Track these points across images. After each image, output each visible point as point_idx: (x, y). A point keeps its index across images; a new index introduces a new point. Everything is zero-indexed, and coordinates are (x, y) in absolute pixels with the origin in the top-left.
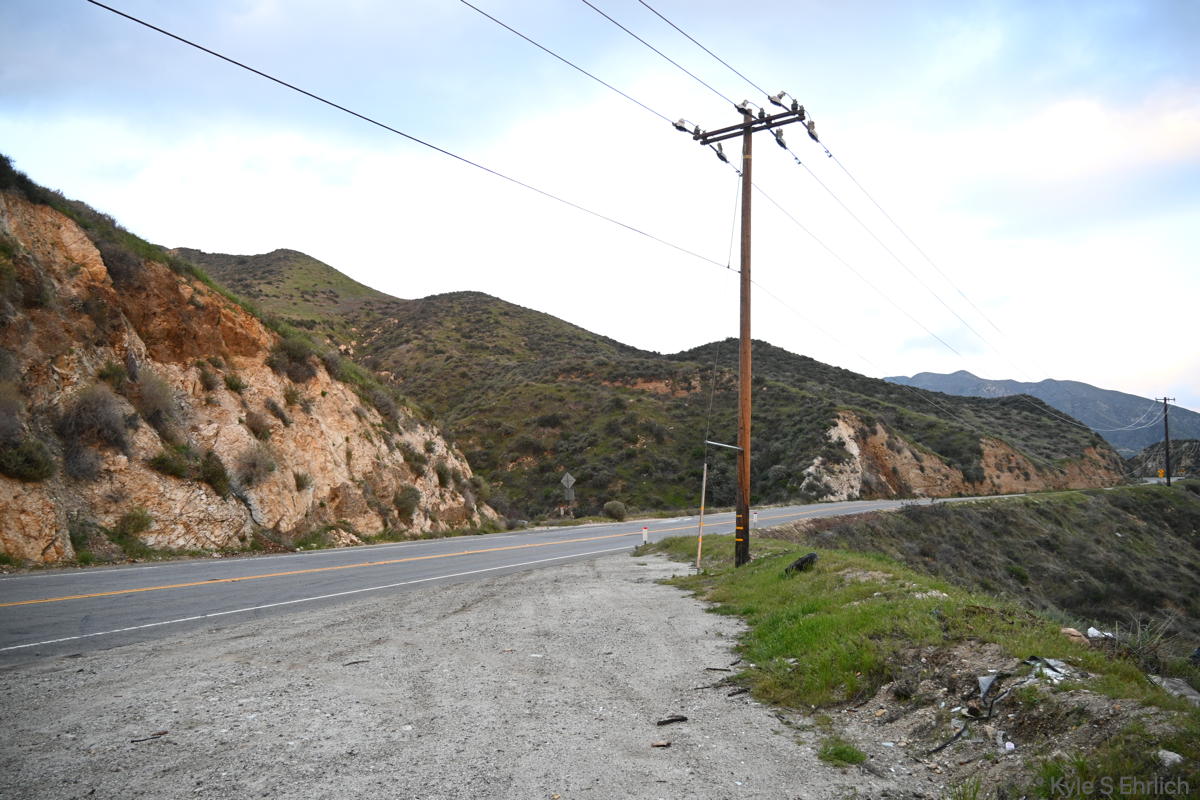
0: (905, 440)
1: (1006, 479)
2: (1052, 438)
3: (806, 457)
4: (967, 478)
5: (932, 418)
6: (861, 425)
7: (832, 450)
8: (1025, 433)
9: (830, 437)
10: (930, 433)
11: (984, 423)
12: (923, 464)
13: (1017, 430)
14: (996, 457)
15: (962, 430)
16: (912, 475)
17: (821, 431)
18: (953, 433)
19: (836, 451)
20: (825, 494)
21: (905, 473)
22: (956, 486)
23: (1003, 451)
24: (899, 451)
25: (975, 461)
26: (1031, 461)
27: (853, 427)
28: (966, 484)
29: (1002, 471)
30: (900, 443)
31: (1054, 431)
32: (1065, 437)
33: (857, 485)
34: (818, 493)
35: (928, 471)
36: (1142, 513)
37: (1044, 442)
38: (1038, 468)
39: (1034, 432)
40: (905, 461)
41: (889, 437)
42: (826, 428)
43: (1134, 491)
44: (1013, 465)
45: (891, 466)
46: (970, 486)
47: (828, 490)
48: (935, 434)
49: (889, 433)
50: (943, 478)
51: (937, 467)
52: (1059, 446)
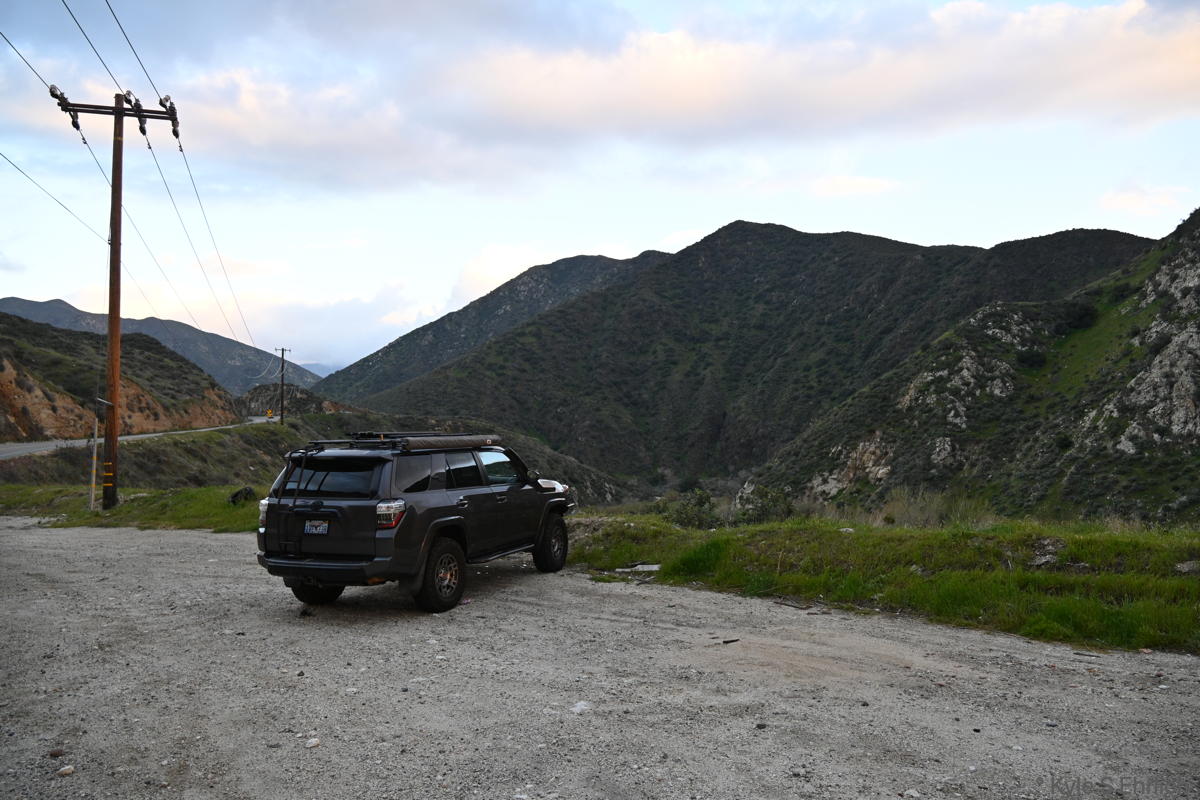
0: (35, 378)
1: (137, 419)
2: (174, 379)
4: (101, 418)
5: (54, 354)
8: (148, 373)
10: (56, 370)
12: (56, 404)
13: (141, 370)
14: (127, 397)
15: (91, 368)
16: (43, 416)
18: (84, 371)
21: (36, 414)
22: (90, 427)
23: (133, 391)
24: (30, 390)
26: (159, 401)
29: (133, 411)
30: (31, 380)
31: (175, 372)
32: (186, 378)
35: (60, 411)
37: (167, 383)
38: (166, 408)
39: (157, 372)
40: (36, 400)
41: (18, 374)
44: (144, 405)
45: (20, 406)
48: (61, 371)
49: (18, 370)
50: (76, 418)
51: (70, 406)
52: (182, 387)
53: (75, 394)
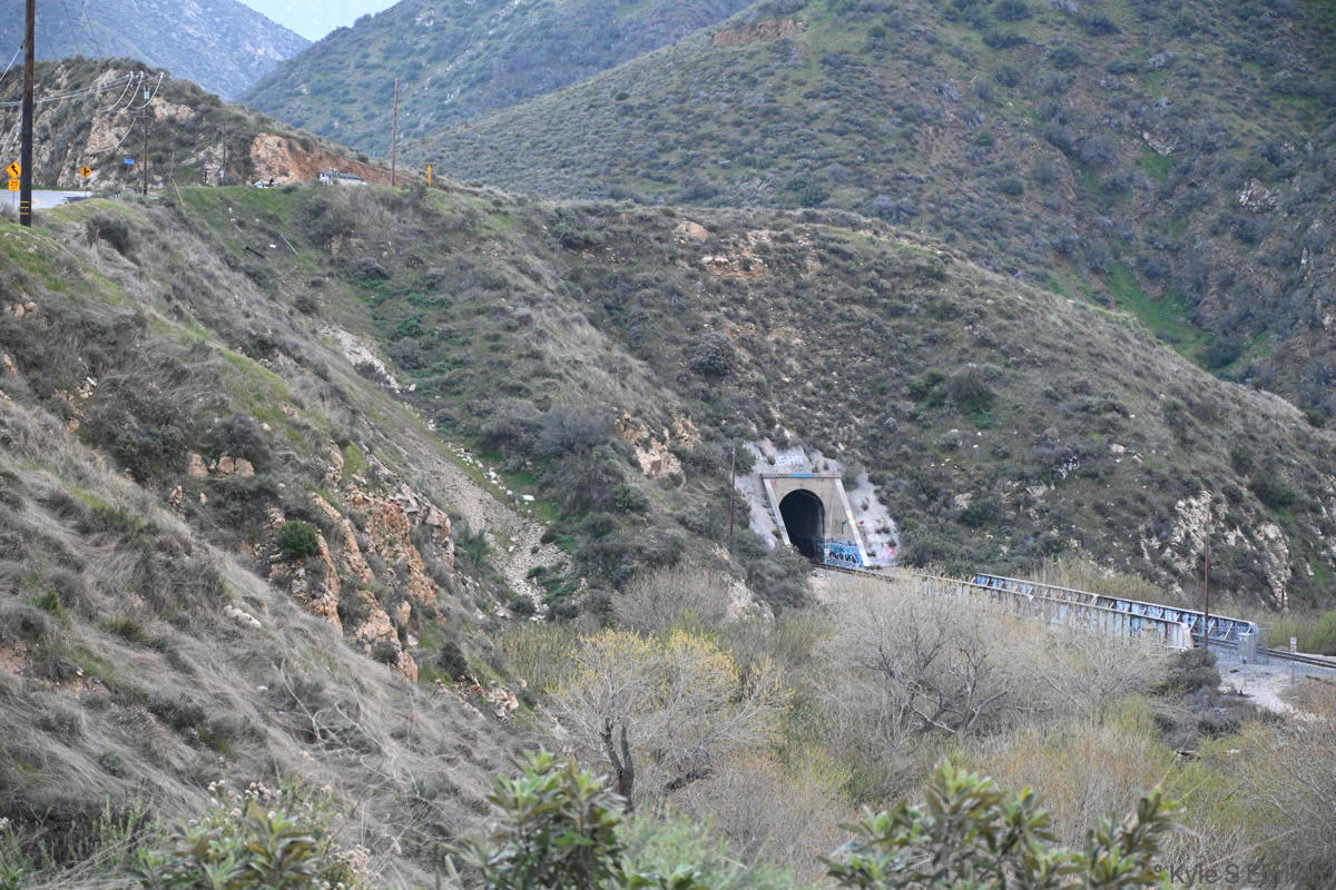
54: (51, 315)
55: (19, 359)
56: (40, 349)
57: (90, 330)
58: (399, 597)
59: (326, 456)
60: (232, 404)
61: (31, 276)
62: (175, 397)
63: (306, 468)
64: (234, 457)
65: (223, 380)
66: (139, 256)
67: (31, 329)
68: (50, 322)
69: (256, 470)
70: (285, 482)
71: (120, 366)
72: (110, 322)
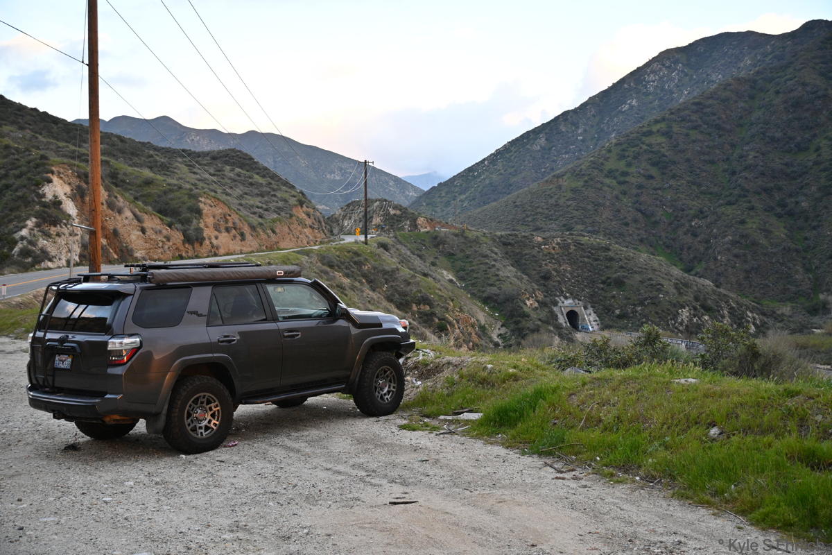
0: (125, 199)
1: (224, 240)
2: (263, 197)
3: (16, 217)
4: (188, 239)
5: (147, 173)
6: (76, 182)
7: (46, 209)
8: (238, 191)
9: (44, 196)
10: (147, 190)
11: (199, 180)
12: (145, 225)
13: (231, 188)
14: (214, 217)
15: (180, 188)
16: (133, 237)
17: (33, 188)
18: (171, 191)
19: (52, 211)
20: (43, 261)
21: (126, 235)
22: (177, 249)
23: (220, 211)
24: (120, 212)
25: (195, 221)
26: (246, 221)
27: (69, 184)
28: (187, 246)
29: (220, 232)
30: (121, 202)
31: (265, 189)
32: (275, 196)
33: (77, 249)
34: (33, 259)
35: (149, 232)
36: (345, 270)
37: (256, 201)
38: (253, 228)
39: (247, 190)
40: (126, 222)
41: (109, 196)
42: (38, 185)
43: (338, 250)
44: (230, 224)
45: (112, 228)
46: (190, 247)
47: (45, 256)
48: (153, 191)
49: (108, 191)
50: (164, 240)
51: (159, 227)
52: (271, 205)
53: (165, 215)
54: (375, 268)
55: (367, 281)
56: (372, 277)
57: (385, 272)
58: (470, 341)
59: (448, 304)
60: (423, 291)
61: (369, 258)
62: (408, 289)
63: (443, 307)
64: (424, 304)
65: (420, 284)
66: (391, 252)
67: (370, 272)
68: (374, 270)
69: (430, 308)
70: (437, 311)
71: (393, 281)
72: (390, 270)
